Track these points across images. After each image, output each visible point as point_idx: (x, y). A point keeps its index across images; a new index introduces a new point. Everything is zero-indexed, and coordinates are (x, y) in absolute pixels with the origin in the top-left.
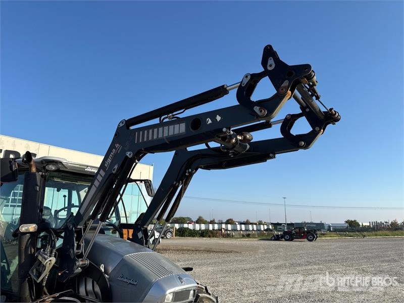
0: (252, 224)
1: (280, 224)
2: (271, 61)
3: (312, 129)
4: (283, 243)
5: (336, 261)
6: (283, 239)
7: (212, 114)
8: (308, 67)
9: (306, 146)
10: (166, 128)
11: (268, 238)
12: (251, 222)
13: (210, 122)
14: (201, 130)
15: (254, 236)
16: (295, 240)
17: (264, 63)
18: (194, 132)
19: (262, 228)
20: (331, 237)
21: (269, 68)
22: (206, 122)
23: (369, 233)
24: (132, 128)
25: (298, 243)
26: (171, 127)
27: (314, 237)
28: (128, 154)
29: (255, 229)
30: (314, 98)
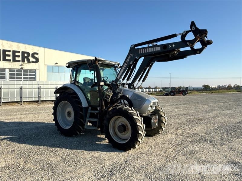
0: (152, 88)
1: (167, 88)
2: (193, 27)
3: (202, 47)
4: (170, 96)
5: (198, 103)
6: (170, 95)
7: (171, 44)
8: (206, 30)
9: (199, 53)
10: (150, 49)
11: (162, 94)
12: (151, 87)
13: (170, 47)
14: (167, 50)
15: (154, 94)
16: (176, 95)
17: (191, 27)
18: (164, 50)
19: (157, 90)
20: (195, 93)
21: (193, 30)
22: (169, 47)
23: (215, 91)
24: (136, 48)
25: (178, 96)
26: (152, 48)
27: (186, 93)
28: (136, 57)
29: (154, 91)
30: (205, 37)
